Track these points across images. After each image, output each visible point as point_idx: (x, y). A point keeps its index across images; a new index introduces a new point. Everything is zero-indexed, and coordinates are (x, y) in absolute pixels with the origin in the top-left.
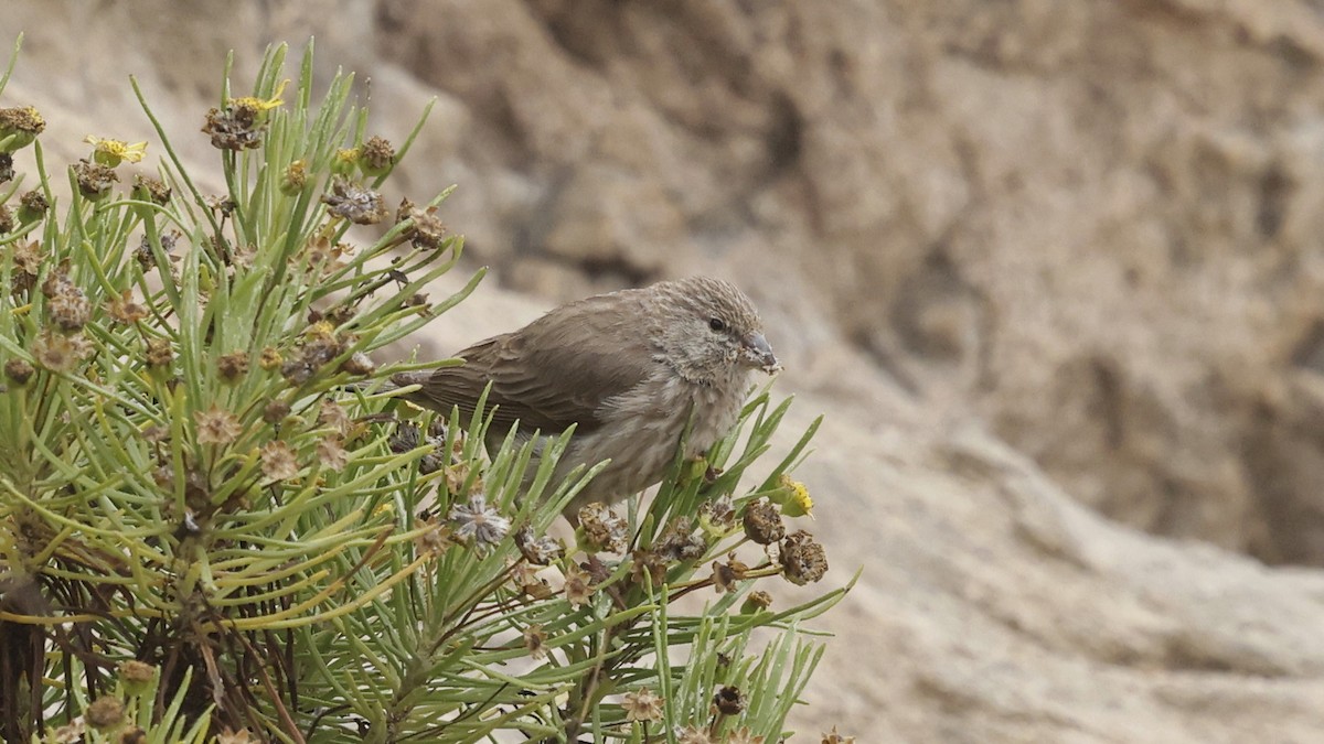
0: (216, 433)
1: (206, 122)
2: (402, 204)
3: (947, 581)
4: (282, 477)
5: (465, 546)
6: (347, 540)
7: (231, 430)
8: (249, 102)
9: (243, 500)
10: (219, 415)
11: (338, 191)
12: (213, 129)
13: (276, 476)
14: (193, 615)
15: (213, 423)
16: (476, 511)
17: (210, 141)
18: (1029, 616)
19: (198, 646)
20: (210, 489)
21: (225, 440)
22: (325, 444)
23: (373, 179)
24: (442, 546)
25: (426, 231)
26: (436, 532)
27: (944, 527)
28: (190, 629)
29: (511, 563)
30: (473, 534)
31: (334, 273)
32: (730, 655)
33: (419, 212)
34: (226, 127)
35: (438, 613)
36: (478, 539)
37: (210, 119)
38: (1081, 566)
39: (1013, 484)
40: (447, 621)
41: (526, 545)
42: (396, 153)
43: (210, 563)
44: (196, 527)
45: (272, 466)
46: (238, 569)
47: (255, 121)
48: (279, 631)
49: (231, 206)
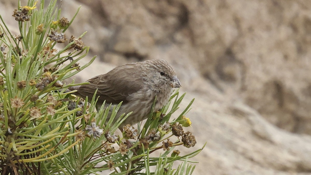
0: (17, 105)
1: (14, 13)
2: (71, 37)
3: (232, 147)
4: (36, 117)
5: (90, 138)
6: (55, 136)
7: (21, 104)
8: (26, 7)
9: (25, 124)
10: (18, 99)
11: (52, 33)
12: (16, 15)
13: (34, 117)
14: (11, 158)
15: (16, 102)
16: (93, 127)
17: (15, 19)
18: (256, 157)
19: (12, 167)
20: (15, 121)
21: (19, 107)
22: (49, 108)
23: (63, 30)
24: (83, 137)
25: (78, 45)
26: (81, 133)
27: (231, 131)
28: (10, 162)
29: (104, 142)
30: (92, 134)
31: (51, 58)
32: (168, 169)
33: (76, 39)
34: (19, 15)
35: (82, 157)
36: (94, 135)
37: (15, 12)
38: (271, 142)
39: (251, 118)
40: (85, 159)
41: (108, 137)
42: (69, 22)
43: (16, 143)
44: (11, 132)
45: (33, 114)
46: (24, 144)
47: (28, 13)
48: (36, 163)
49: (21, 38)
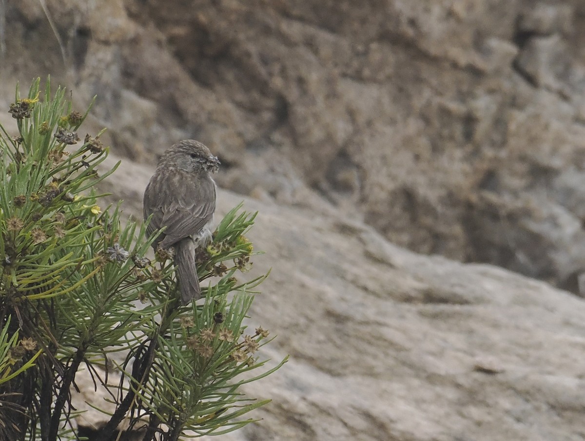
0: (15, 226)
1: (10, 109)
2: (87, 136)
4: (41, 241)
5: (113, 263)
6: (67, 264)
7: (20, 225)
8: (26, 100)
9: (27, 250)
10: (15, 219)
11: (61, 132)
12: (13, 111)
13: (38, 241)
14: (12, 295)
15: (13, 223)
16: (116, 249)
17: (12, 115)
18: (371, 285)
19: (14, 307)
20: (15, 247)
21: (18, 229)
22: (57, 228)
23: (74, 127)
24: (104, 263)
25: (95, 146)
26: (102, 258)
28: (11, 300)
29: (131, 268)
30: (115, 258)
31: (60, 164)
32: (219, 301)
33: (92, 139)
34: (17, 110)
35: (105, 289)
36: (117, 260)
37: (11, 107)
38: (391, 266)
40: (109, 292)
41: (136, 261)
42: (82, 118)
43: (16, 275)
44: (9, 262)
45: (37, 237)
46: (28, 277)
47: (28, 108)
48: (49, 299)
49: (21, 140)
